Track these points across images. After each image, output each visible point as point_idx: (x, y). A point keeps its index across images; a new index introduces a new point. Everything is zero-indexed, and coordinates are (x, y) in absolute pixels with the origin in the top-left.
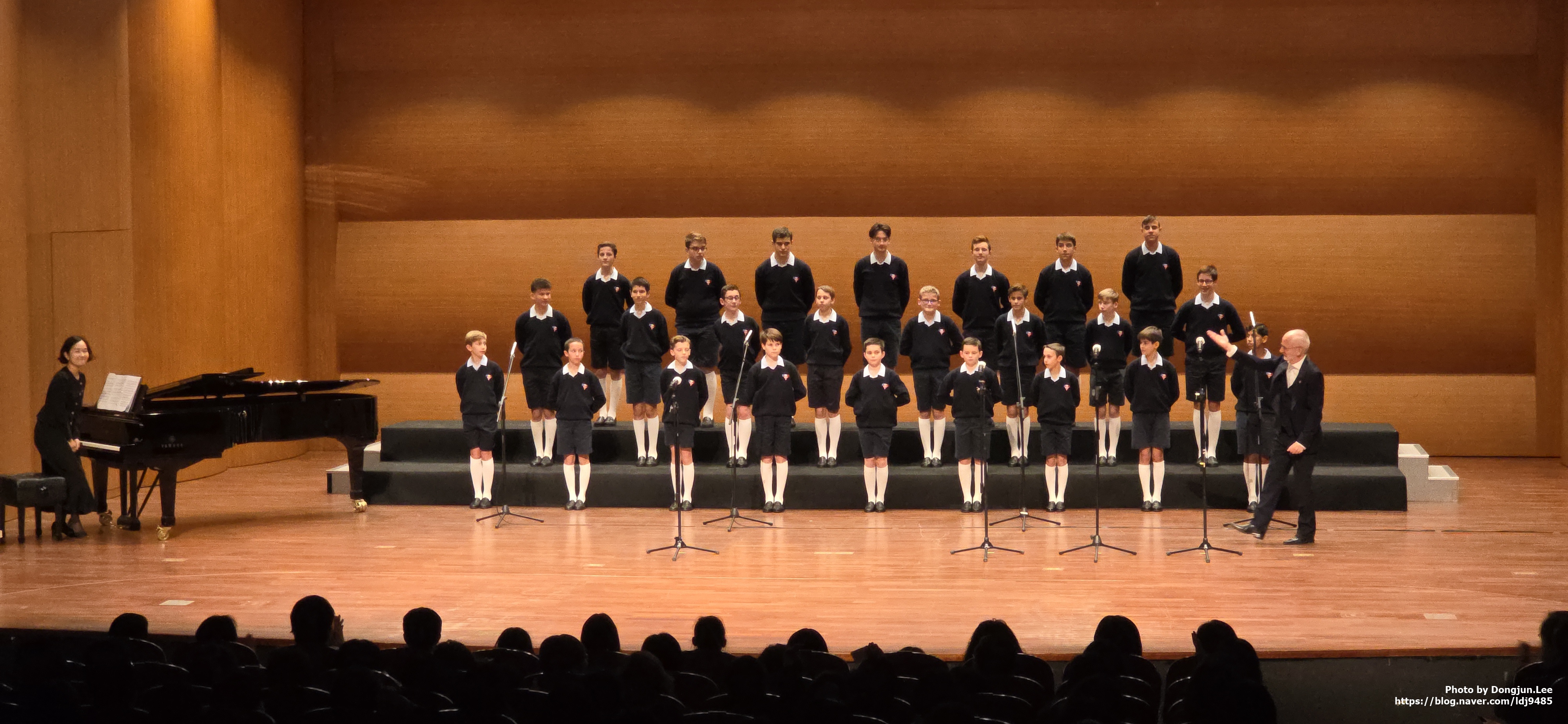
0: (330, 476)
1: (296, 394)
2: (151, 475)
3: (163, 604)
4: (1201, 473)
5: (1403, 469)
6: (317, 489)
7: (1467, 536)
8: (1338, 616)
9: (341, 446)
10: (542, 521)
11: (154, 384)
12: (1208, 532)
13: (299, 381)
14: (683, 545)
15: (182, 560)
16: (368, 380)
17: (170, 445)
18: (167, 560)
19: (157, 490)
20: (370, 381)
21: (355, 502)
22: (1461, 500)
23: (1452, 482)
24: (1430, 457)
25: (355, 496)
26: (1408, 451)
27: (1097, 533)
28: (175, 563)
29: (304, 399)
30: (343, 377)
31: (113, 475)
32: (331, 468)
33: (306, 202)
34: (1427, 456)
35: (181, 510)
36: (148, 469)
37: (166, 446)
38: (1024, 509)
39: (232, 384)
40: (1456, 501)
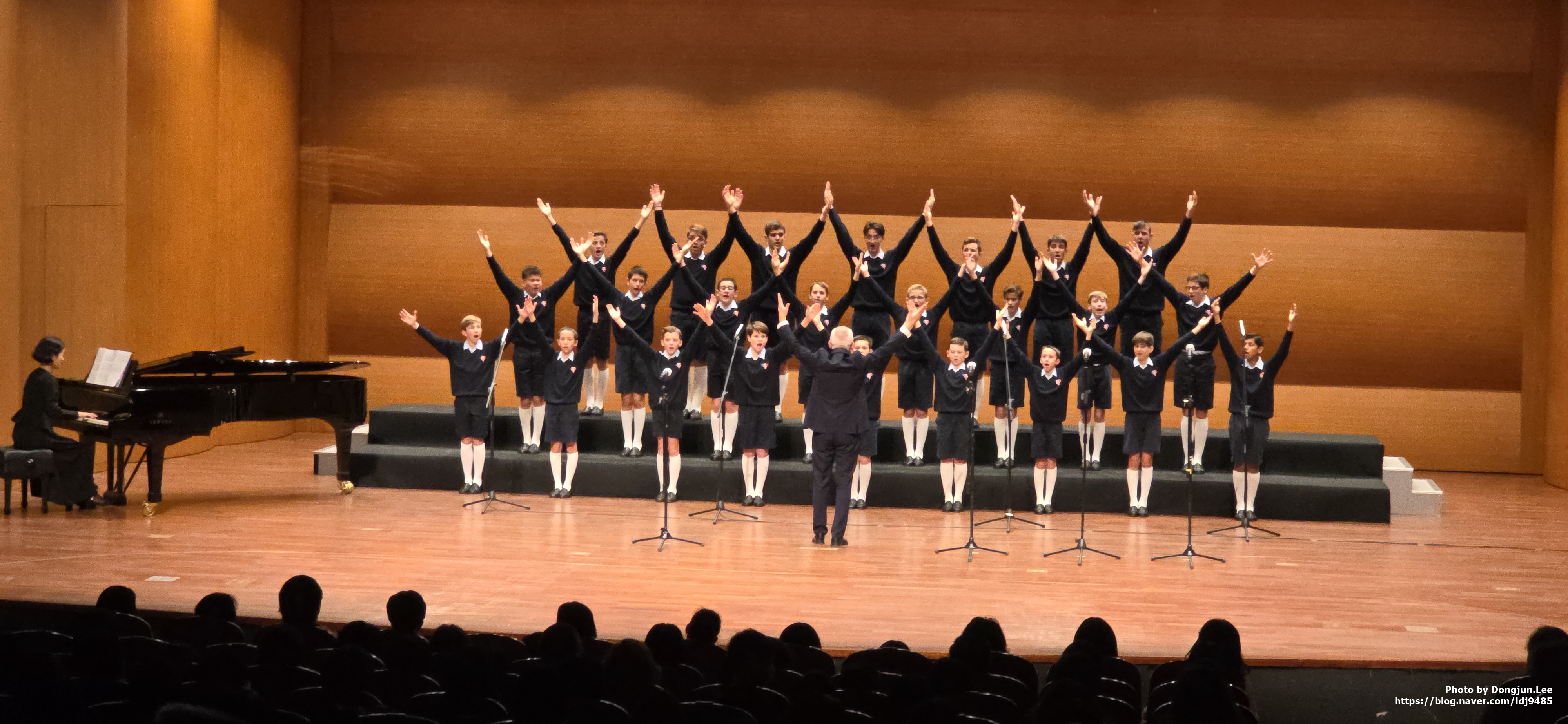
0: (316, 457)
1: (285, 374)
2: (139, 450)
3: (147, 580)
4: (1188, 479)
5: (1387, 482)
6: (303, 470)
7: (1449, 550)
8: (1320, 626)
9: (329, 427)
10: (528, 508)
11: (144, 360)
12: (1192, 538)
13: (288, 362)
14: (669, 536)
15: (168, 535)
16: (358, 362)
17: (158, 422)
18: (153, 536)
19: (144, 466)
20: (360, 363)
21: (341, 484)
22: (1443, 514)
23: (1436, 495)
24: (1414, 470)
25: (342, 478)
26: (1392, 464)
27: (1082, 537)
28: (160, 539)
29: (293, 379)
30: (332, 360)
31: (101, 450)
32: (318, 448)
33: (299, 183)
34: (1412, 469)
35: (167, 486)
36: (137, 447)
37: (154, 422)
38: (1010, 510)
39: (222, 362)
40: (1439, 515)
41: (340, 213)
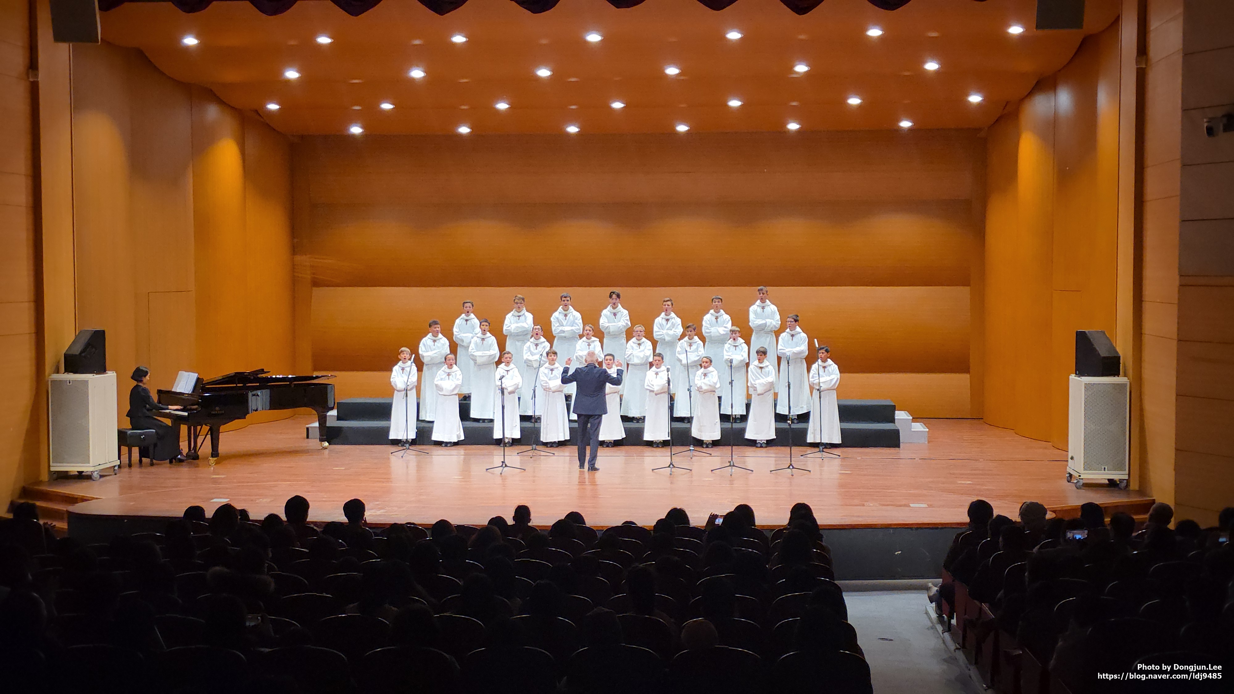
0: (308, 429)
2: (206, 428)
3: (212, 501)
4: (789, 427)
5: (898, 425)
6: (300, 437)
7: (932, 462)
9: (314, 412)
10: (428, 453)
12: (792, 459)
15: (223, 476)
18: (215, 476)
20: (331, 375)
21: (322, 444)
22: (929, 442)
23: (925, 432)
24: (912, 418)
25: (322, 440)
26: (900, 415)
27: (732, 460)
28: (219, 478)
30: (315, 374)
32: (308, 424)
33: (293, 276)
35: (222, 448)
36: (204, 426)
37: (214, 413)
38: (692, 446)
39: (252, 378)
40: (927, 442)
41: (318, 292)
